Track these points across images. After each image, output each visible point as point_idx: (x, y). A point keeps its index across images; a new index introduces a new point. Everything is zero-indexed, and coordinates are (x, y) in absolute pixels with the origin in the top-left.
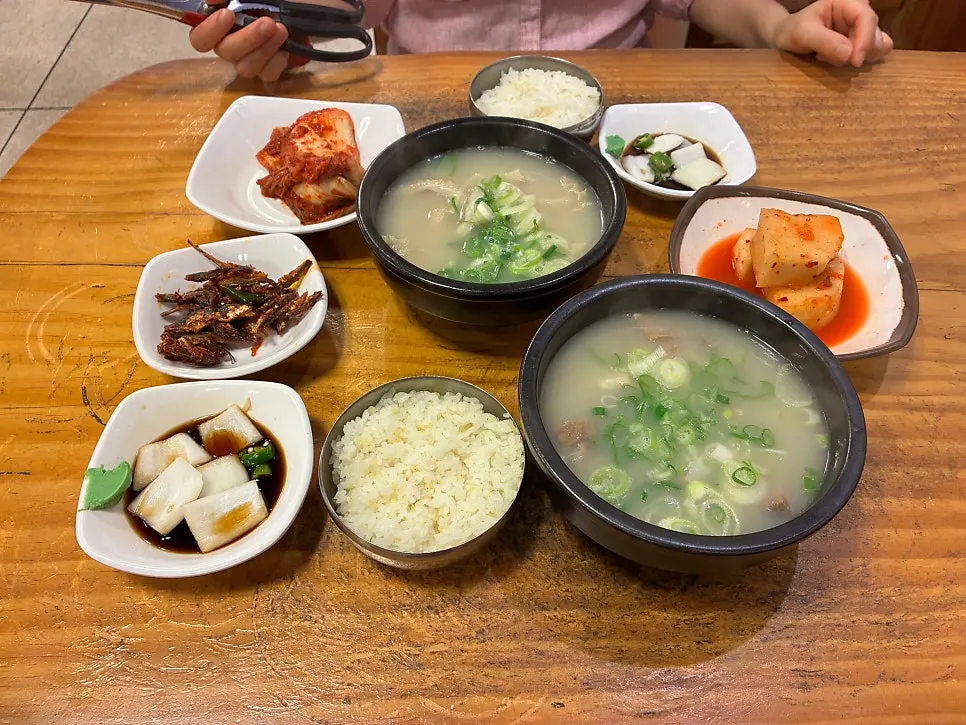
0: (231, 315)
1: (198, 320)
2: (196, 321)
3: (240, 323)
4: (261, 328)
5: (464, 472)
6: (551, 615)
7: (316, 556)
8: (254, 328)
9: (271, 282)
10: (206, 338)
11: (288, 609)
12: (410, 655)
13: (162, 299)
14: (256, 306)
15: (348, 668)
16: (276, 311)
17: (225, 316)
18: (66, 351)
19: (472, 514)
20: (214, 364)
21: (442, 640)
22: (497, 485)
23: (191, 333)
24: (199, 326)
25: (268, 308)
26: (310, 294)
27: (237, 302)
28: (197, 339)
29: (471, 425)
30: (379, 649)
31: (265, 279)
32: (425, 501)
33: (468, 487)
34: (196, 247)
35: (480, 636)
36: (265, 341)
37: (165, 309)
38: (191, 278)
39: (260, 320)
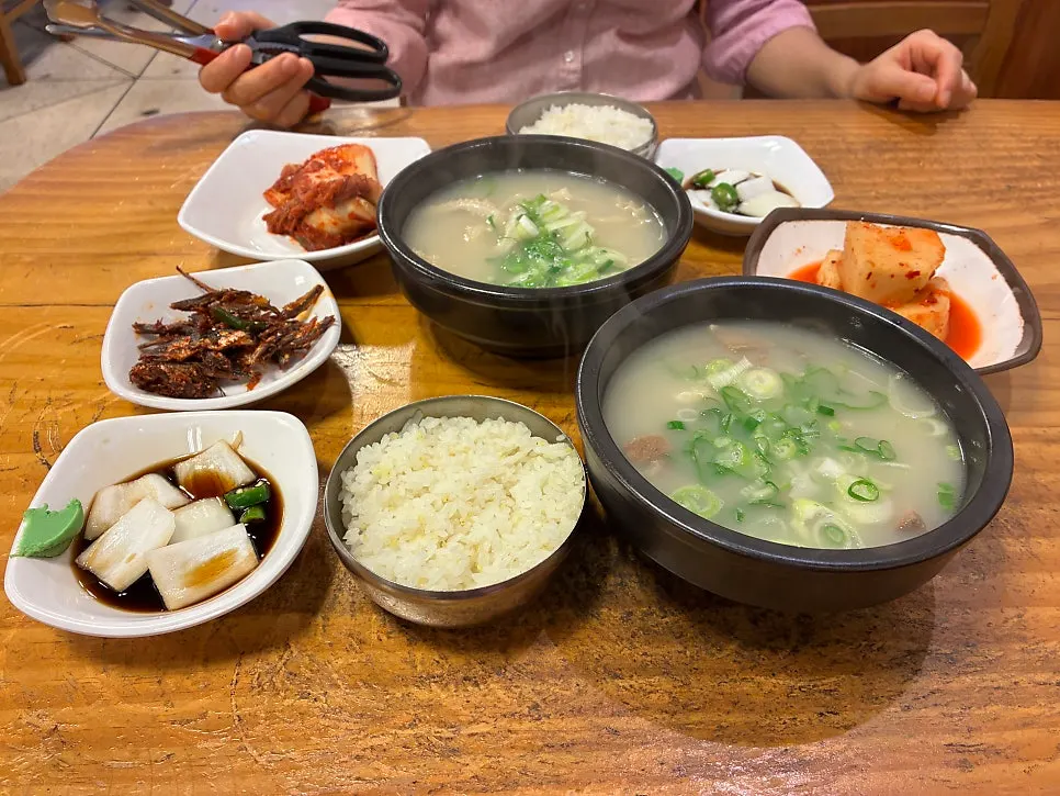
0: (223, 342)
1: (182, 347)
2: (179, 349)
3: (235, 352)
4: (260, 357)
5: (510, 502)
6: (626, 685)
7: (320, 620)
8: (251, 359)
9: (274, 309)
10: (191, 369)
11: (279, 685)
12: (440, 738)
13: (141, 329)
14: (255, 332)
15: (358, 757)
16: (279, 339)
17: (216, 344)
18: (19, 394)
19: (521, 548)
20: (205, 394)
21: (484, 719)
22: (551, 514)
23: (174, 361)
24: (184, 354)
25: (269, 335)
26: (320, 320)
27: (232, 327)
28: (179, 369)
29: (517, 450)
30: (399, 732)
31: (267, 307)
32: (459, 536)
33: (515, 518)
34: (186, 275)
35: (533, 712)
36: (264, 377)
37: (143, 341)
38: (179, 306)
39: (259, 349)
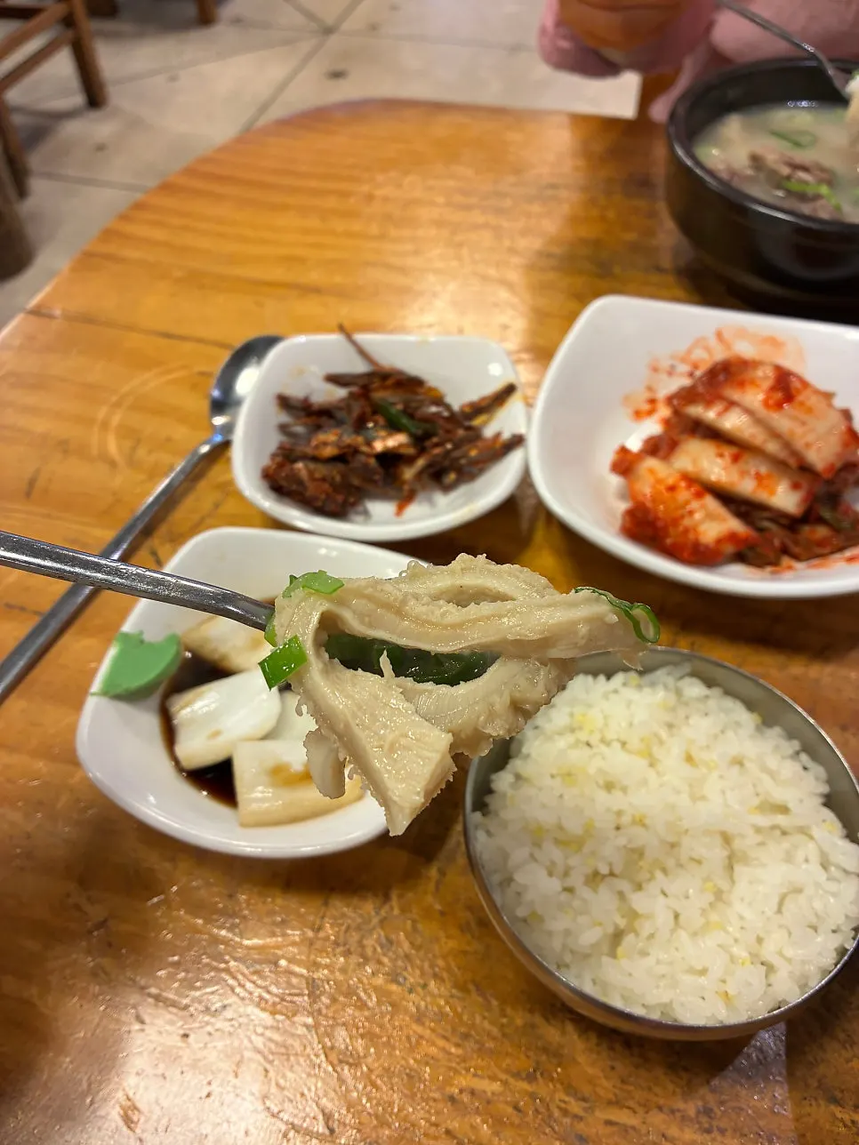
0: (379, 446)
1: (329, 440)
2: (325, 444)
3: (390, 460)
4: (419, 475)
6: (846, 1117)
7: (433, 872)
8: (409, 473)
9: (448, 407)
10: (335, 472)
11: (369, 952)
12: (565, 1112)
13: (284, 402)
14: (420, 442)
15: (452, 1099)
16: (448, 452)
17: (369, 443)
20: (339, 514)
21: (631, 1103)
23: (315, 459)
24: (329, 451)
25: (437, 445)
26: (506, 435)
27: (394, 427)
28: (321, 471)
30: (511, 1080)
31: (439, 401)
34: (349, 337)
35: (704, 1119)
36: (421, 496)
37: (284, 418)
38: (335, 379)
39: (421, 463)
